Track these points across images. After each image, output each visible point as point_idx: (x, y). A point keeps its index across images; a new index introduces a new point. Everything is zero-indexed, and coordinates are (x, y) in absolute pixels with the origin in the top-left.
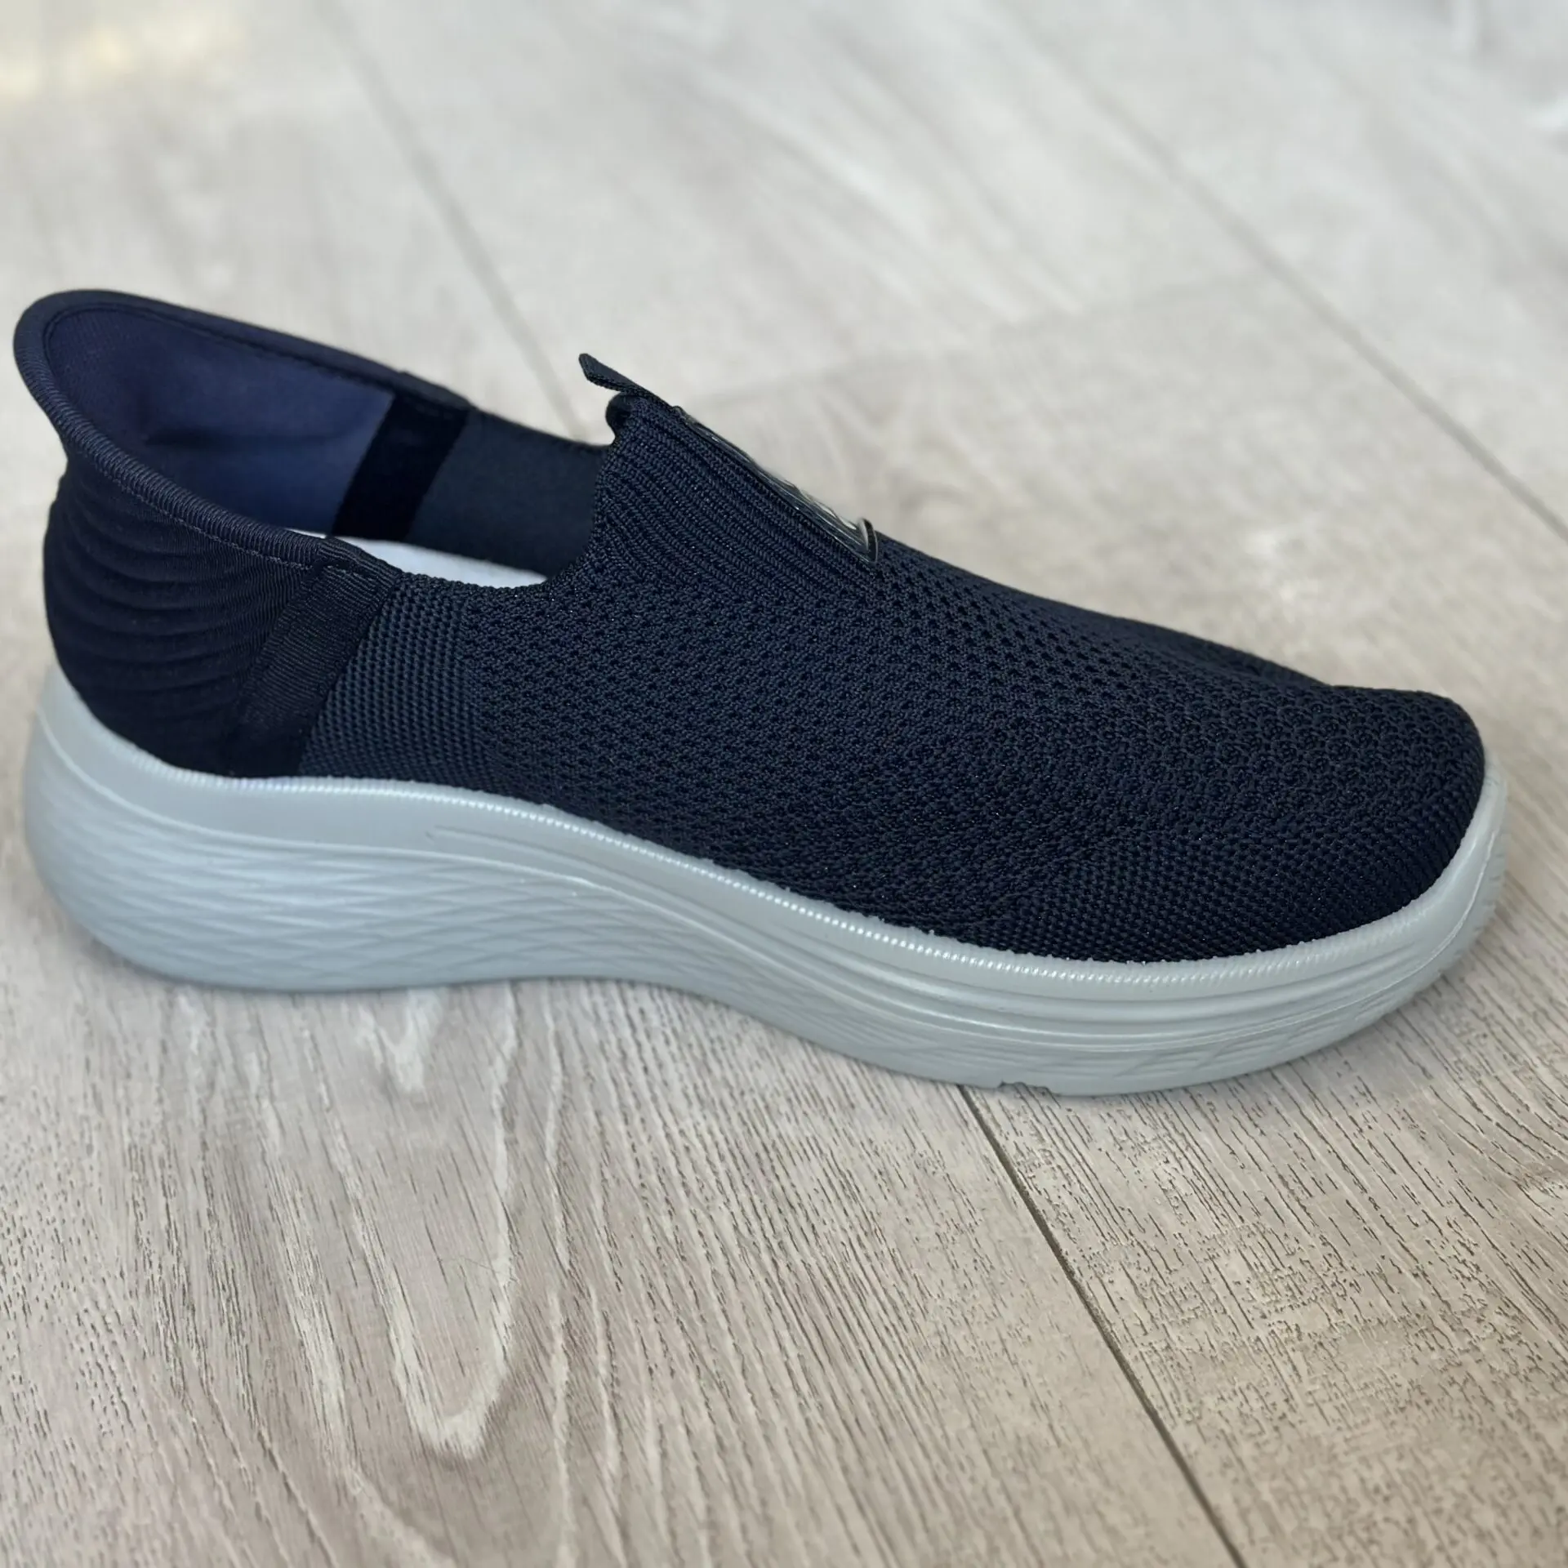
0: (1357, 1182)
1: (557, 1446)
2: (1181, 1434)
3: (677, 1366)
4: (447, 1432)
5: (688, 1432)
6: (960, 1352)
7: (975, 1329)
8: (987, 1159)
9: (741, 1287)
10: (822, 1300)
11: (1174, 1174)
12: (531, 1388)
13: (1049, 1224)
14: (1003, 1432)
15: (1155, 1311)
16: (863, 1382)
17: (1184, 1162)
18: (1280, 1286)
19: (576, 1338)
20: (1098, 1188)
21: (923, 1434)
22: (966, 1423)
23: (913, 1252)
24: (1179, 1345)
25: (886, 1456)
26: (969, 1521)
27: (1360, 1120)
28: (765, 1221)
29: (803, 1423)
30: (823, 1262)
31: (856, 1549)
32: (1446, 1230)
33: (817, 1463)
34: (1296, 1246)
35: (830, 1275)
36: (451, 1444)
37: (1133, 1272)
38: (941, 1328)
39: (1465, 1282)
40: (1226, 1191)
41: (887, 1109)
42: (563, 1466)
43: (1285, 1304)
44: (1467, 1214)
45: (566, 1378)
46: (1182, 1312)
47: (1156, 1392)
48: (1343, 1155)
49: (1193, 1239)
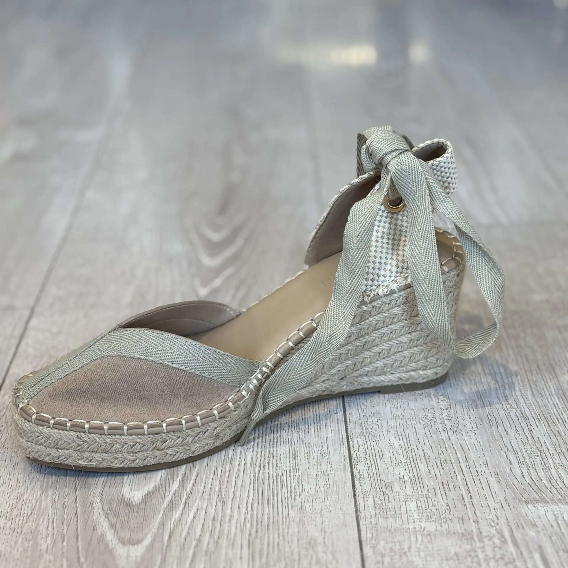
0: (469, 490)
1: (163, 507)
2: (367, 550)
3: (212, 493)
4: (132, 495)
5: (206, 512)
6: (306, 510)
7: (314, 504)
8: (345, 456)
9: (245, 475)
10: (269, 485)
11: (406, 474)
12: (164, 489)
13: (355, 479)
14: (307, 536)
15: (378, 512)
16: (269, 511)
17: (411, 471)
18: (425, 515)
19: (185, 478)
20: (378, 473)
21: (281, 530)
22: (296, 530)
23: (305, 477)
24: (380, 524)
25: (265, 534)
26: (282, 559)
27: (479, 472)
28: (263, 458)
29: (244, 518)
30: (275, 474)
31: (241, 558)
32: (493, 511)
33: (242, 531)
34: (437, 504)
35: (275, 478)
36: (131, 499)
37: (376, 499)
38: (303, 501)
39: (491, 528)
40: (421, 482)
41: (319, 435)
42: (162, 513)
43: (424, 520)
44: (503, 507)
45: (176, 489)
46: (387, 514)
47: (365, 536)
48: (468, 480)
49: (402, 494)
